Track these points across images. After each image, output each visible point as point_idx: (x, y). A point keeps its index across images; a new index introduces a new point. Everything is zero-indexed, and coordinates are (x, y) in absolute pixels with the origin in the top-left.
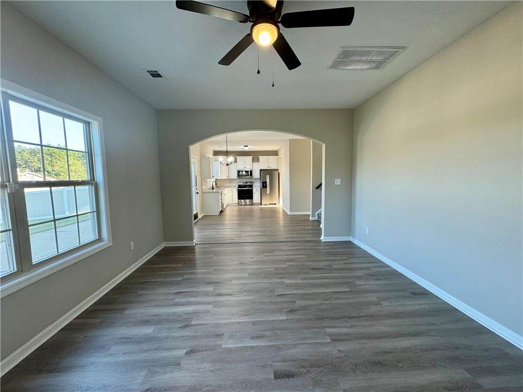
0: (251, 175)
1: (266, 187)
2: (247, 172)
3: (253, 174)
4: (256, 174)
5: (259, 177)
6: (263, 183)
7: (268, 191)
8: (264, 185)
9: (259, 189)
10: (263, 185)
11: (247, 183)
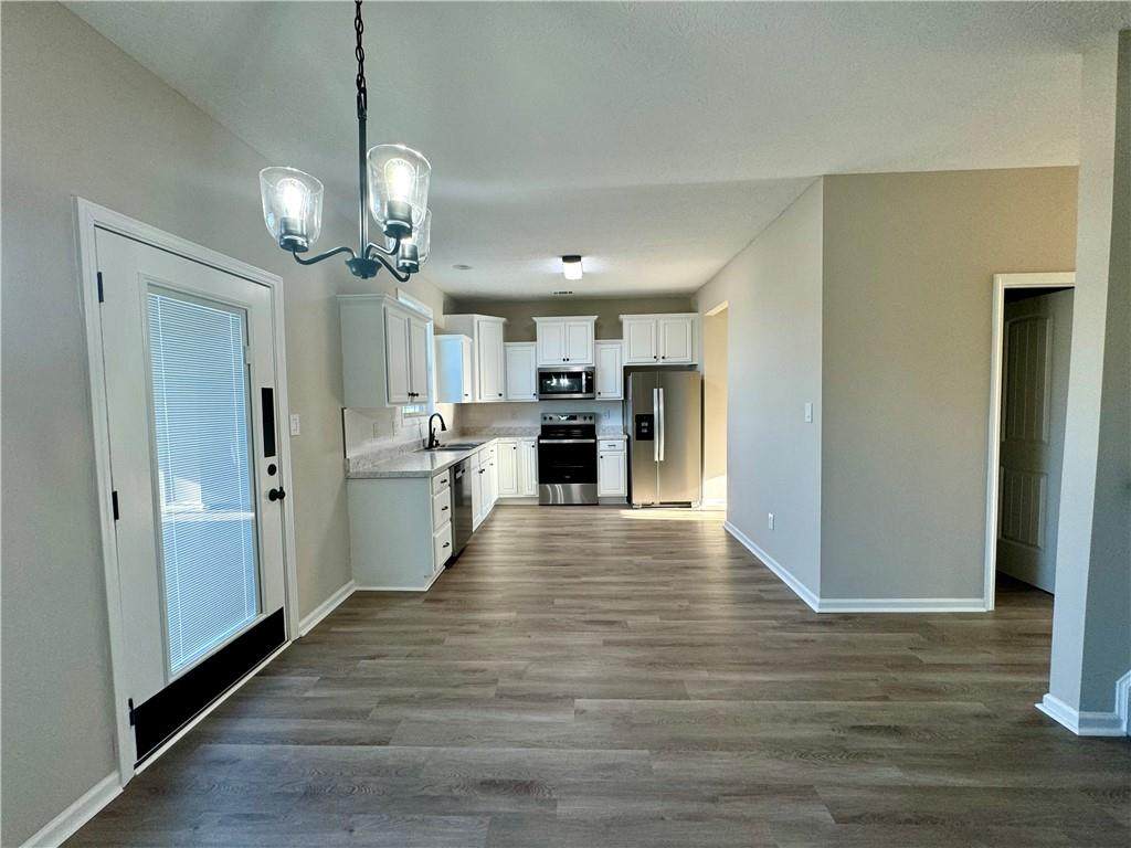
0: (591, 386)
1: (650, 436)
2: (574, 376)
3: (599, 386)
4: (611, 386)
5: (618, 394)
6: (639, 419)
7: (659, 454)
8: (643, 430)
9: (621, 445)
10: (638, 429)
11: (574, 418)
